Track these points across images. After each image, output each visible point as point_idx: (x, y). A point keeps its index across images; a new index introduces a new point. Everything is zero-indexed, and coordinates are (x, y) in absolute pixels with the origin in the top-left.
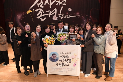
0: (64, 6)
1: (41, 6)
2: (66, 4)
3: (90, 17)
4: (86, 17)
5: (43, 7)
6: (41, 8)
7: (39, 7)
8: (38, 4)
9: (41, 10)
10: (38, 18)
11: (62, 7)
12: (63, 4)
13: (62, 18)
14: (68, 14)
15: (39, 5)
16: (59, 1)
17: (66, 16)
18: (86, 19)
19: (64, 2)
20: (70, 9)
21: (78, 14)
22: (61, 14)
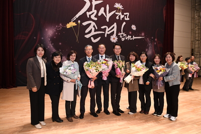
0: (126, 21)
1: (93, 17)
2: (129, 19)
3: (156, 40)
4: (152, 39)
5: (96, 19)
6: (93, 21)
7: (90, 19)
8: (87, 13)
9: (93, 24)
10: (87, 36)
11: (124, 23)
12: (126, 19)
13: (124, 39)
14: (132, 33)
15: (90, 15)
16: (120, 14)
17: (129, 37)
18: (152, 42)
19: (126, 15)
20: (134, 27)
21: (143, 34)
22: (122, 33)
